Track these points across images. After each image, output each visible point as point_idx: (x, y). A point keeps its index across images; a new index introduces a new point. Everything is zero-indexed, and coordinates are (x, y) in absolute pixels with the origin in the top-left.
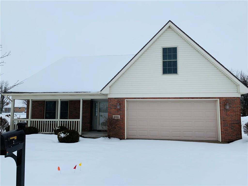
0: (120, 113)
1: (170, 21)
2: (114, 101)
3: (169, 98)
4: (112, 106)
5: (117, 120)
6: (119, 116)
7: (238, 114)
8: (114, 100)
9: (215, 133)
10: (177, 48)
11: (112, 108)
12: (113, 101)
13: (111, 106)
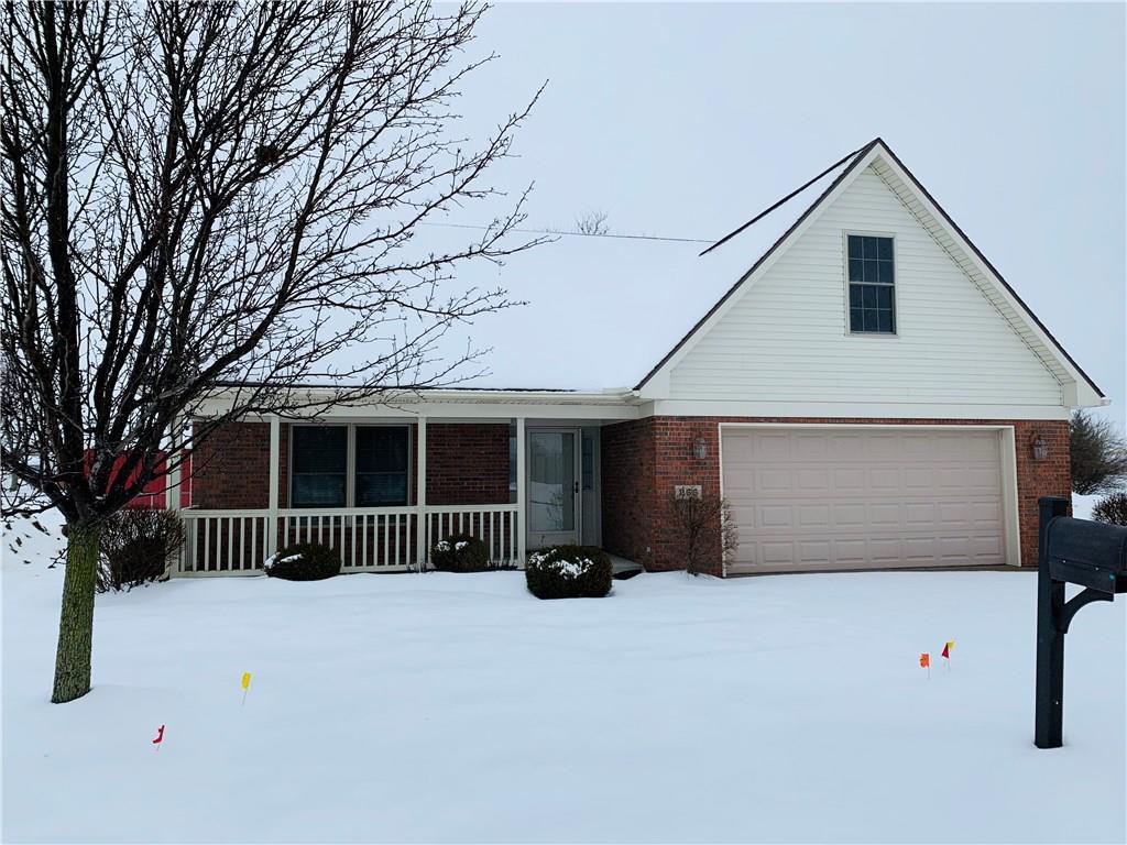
0: (703, 478)
1: (879, 140)
2: (677, 429)
3: (871, 421)
4: (672, 449)
5: (692, 503)
6: (699, 488)
7: (1062, 476)
8: (676, 424)
9: (997, 539)
10: (895, 241)
11: (670, 458)
12: (672, 429)
13: (668, 449)
